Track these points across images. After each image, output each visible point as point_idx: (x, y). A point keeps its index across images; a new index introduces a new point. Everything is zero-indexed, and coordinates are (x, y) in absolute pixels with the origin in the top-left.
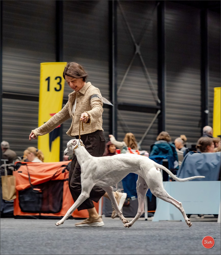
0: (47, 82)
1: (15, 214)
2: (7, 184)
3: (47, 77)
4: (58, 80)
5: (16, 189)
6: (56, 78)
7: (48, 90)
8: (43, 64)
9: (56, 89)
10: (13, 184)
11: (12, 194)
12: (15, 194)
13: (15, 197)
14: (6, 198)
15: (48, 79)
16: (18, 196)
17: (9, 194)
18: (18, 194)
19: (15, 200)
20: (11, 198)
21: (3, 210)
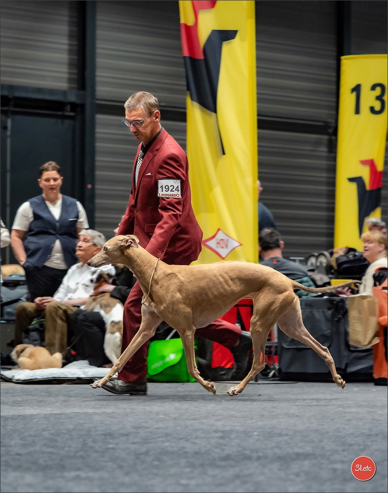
0: (354, 94)
1: (376, 376)
2: (360, 312)
3: (353, 85)
4: (378, 91)
5: (379, 324)
6: (373, 88)
7: (357, 111)
8: (346, 59)
9: (372, 110)
10: (372, 313)
11: (370, 334)
12: (376, 335)
13: (377, 341)
14: (358, 342)
15: (357, 89)
16: (383, 338)
17: (365, 335)
18: (382, 333)
19: (377, 345)
20: (370, 343)
21: (347, 365)
